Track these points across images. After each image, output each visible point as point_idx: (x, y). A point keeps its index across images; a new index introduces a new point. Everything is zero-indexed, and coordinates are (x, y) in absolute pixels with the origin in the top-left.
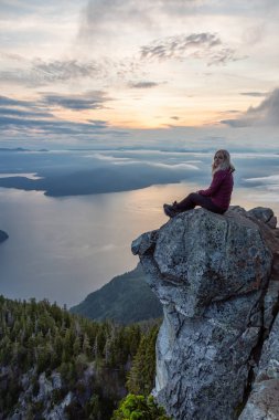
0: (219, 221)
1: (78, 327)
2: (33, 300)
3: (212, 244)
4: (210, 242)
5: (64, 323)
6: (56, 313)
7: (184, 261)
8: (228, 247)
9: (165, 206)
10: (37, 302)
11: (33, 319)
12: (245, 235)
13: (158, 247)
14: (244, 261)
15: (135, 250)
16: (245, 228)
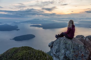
0: (69, 42)
1: (48, 57)
2: (39, 50)
5: (45, 56)
6: (43, 53)
8: (72, 50)
10: (40, 50)
11: (39, 54)
12: (78, 47)
15: (49, 46)
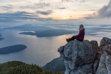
0: (81, 43)
1: (44, 72)
2: (32, 64)
3: (79, 50)
4: (78, 49)
5: (40, 71)
6: (38, 68)
7: (71, 54)
8: (83, 50)
9: (67, 39)
10: (33, 64)
11: (32, 69)
12: (88, 47)
13: (64, 50)
14: (88, 54)
15: (59, 51)
16: (88, 45)
